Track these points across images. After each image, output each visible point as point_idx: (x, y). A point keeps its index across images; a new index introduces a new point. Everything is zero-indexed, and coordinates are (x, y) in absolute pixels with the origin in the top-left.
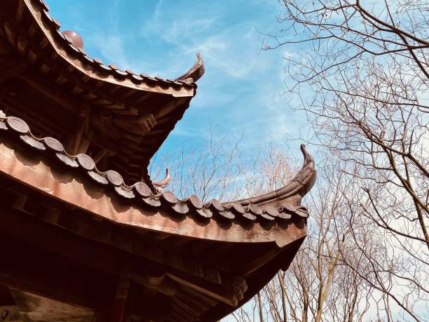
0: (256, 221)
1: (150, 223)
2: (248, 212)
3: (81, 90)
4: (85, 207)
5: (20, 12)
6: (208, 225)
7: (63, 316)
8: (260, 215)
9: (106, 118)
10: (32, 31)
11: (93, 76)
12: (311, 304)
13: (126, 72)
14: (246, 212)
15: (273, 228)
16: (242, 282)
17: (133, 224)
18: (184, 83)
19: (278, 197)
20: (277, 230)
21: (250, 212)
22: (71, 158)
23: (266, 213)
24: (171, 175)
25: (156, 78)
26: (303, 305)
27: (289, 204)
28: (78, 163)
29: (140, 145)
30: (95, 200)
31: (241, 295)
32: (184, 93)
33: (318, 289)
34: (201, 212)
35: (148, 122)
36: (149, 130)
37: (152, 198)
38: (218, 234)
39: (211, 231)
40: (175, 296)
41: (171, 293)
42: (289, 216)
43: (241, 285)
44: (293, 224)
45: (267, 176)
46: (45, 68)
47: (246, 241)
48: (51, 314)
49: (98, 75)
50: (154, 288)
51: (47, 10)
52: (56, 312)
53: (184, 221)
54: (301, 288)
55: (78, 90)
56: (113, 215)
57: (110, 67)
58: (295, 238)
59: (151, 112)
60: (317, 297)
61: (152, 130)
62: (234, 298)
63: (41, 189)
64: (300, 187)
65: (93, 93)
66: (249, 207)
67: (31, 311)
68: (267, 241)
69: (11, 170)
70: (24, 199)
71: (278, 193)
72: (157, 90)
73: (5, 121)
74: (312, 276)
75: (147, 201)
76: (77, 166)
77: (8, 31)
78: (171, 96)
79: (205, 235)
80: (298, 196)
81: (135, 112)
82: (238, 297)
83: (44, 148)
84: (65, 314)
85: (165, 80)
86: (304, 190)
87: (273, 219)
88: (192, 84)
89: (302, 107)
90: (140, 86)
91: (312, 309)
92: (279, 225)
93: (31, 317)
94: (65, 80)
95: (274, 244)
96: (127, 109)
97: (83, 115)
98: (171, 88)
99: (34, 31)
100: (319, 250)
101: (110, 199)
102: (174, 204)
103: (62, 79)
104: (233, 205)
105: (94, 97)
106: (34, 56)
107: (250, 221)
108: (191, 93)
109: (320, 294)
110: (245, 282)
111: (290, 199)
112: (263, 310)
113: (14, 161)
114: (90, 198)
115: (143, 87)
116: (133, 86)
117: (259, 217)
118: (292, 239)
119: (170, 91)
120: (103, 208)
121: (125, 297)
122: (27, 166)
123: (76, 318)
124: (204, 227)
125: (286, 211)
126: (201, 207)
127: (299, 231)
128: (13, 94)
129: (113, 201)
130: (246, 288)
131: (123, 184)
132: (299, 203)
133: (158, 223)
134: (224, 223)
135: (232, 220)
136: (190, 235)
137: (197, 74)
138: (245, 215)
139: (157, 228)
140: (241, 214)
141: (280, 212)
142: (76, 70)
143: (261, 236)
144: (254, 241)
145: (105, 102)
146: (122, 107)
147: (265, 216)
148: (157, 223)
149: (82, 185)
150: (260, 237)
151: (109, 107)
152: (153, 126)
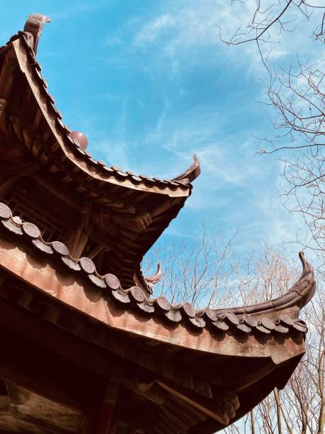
0: (251, 334)
1: (143, 329)
2: (243, 323)
3: (85, 189)
4: (83, 310)
5: (38, 120)
6: (201, 335)
7: (50, 413)
8: (255, 327)
9: (105, 215)
10: (46, 136)
11: (96, 176)
12: (310, 423)
13: (127, 173)
14: (240, 323)
15: (268, 341)
16: (235, 398)
17: (127, 329)
18: (180, 184)
19: (274, 307)
20: (273, 344)
21: (245, 323)
22: (74, 262)
23: (262, 325)
24: (162, 270)
25: (154, 179)
26: (301, 424)
27: (286, 316)
28: (80, 266)
29: (135, 242)
30: (93, 303)
31: (232, 412)
32: (179, 193)
33: (319, 407)
34: (194, 321)
35: (144, 220)
36: (144, 228)
37: (146, 303)
38: (211, 346)
39: (204, 343)
40: (163, 404)
41: (159, 401)
42: (286, 330)
43: (233, 401)
44: (290, 339)
45: (262, 277)
46: (54, 169)
47: (240, 355)
48: (39, 409)
49: (101, 176)
50: (142, 394)
51: (60, 118)
52: (43, 407)
53: (177, 330)
54: (299, 404)
55: (81, 188)
56: (108, 320)
57: (112, 168)
58: (293, 354)
59: (148, 211)
60: (317, 416)
61: (146, 228)
62: (226, 416)
63: (47, 291)
64: (298, 298)
65: (95, 192)
66: (244, 317)
67: (20, 404)
68: (262, 356)
69: (23, 273)
70: (29, 298)
71: (275, 303)
72: (155, 190)
73: (21, 226)
74: (311, 391)
75: (141, 306)
76: (79, 269)
77: (26, 137)
78: (167, 196)
79: (198, 346)
80: (296, 308)
81: (132, 210)
82: (229, 415)
83: (52, 252)
84: (53, 411)
85: (162, 181)
86: (302, 302)
87: (269, 332)
88: (188, 184)
89: (299, 209)
90: (139, 186)
91: (311, 430)
92: (276, 339)
93: (20, 410)
94: (71, 180)
95: (269, 359)
96: (125, 207)
97: (84, 212)
98: (167, 189)
99: (48, 136)
100: (320, 364)
101: (106, 302)
102: (167, 311)
103: (68, 179)
104: (227, 315)
105: (96, 195)
106: (45, 158)
107: (244, 333)
108: (186, 193)
109: (321, 414)
110: (237, 398)
111: (288, 310)
112: (256, 426)
113: (26, 264)
114: (88, 301)
115: (141, 187)
116: (132, 186)
117: (254, 329)
118: (290, 355)
119: (167, 191)
120: (100, 311)
121: (113, 402)
122: (36, 269)
123: (63, 415)
124: (197, 337)
125: (283, 324)
126: (194, 315)
127: (297, 347)
128: (24, 192)
129: (110, 305)
130: (238, 405)
131: (119, 288)
132: (297, 315)
133: (151, 331)
134: (217, 334)
135: (226, 331)
136: (182, 345)
137: (193, 175)
138: (240, 327)
139: (150, 335)
140: (235, 325)
141: (277, 325)
142: (81, 171)
143: (256, 350)
144: (248, 355)
145: (106, 200)
146: (121, 205)
147: (261, 329)
148: (150, 329)
149: (82, 288)
150: (254, 351)
151: (109, 205)
152: (148, 224)
